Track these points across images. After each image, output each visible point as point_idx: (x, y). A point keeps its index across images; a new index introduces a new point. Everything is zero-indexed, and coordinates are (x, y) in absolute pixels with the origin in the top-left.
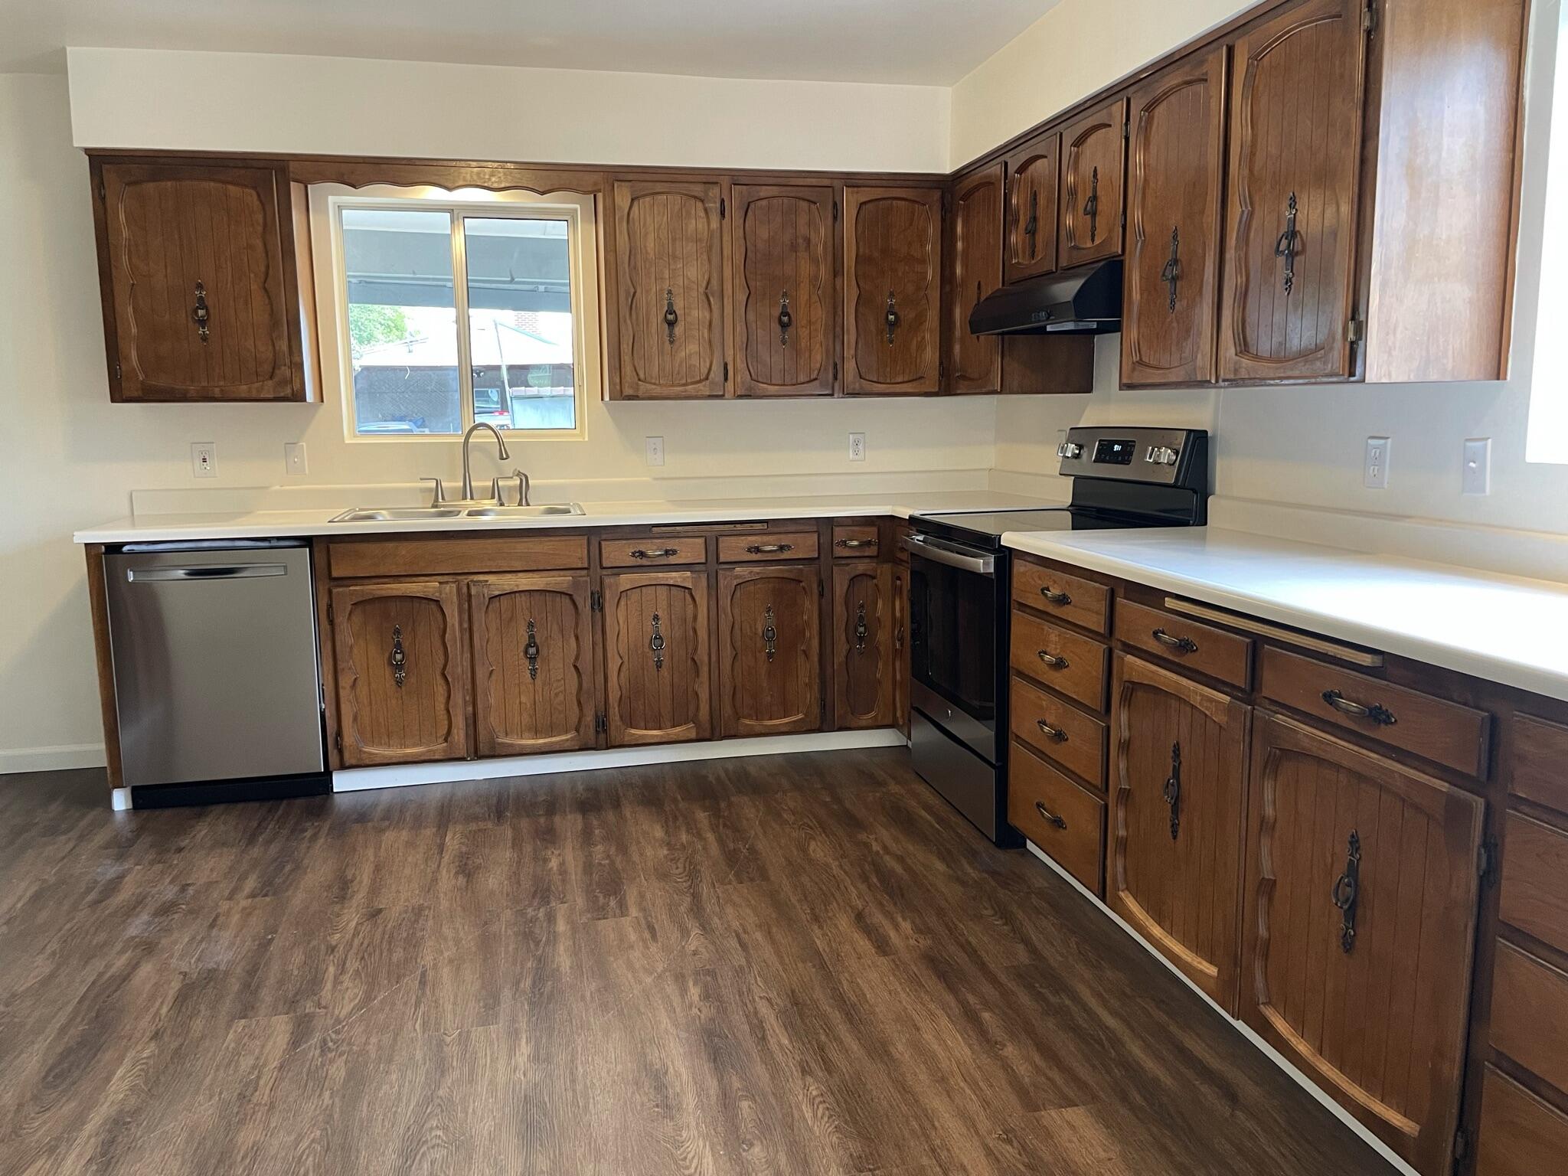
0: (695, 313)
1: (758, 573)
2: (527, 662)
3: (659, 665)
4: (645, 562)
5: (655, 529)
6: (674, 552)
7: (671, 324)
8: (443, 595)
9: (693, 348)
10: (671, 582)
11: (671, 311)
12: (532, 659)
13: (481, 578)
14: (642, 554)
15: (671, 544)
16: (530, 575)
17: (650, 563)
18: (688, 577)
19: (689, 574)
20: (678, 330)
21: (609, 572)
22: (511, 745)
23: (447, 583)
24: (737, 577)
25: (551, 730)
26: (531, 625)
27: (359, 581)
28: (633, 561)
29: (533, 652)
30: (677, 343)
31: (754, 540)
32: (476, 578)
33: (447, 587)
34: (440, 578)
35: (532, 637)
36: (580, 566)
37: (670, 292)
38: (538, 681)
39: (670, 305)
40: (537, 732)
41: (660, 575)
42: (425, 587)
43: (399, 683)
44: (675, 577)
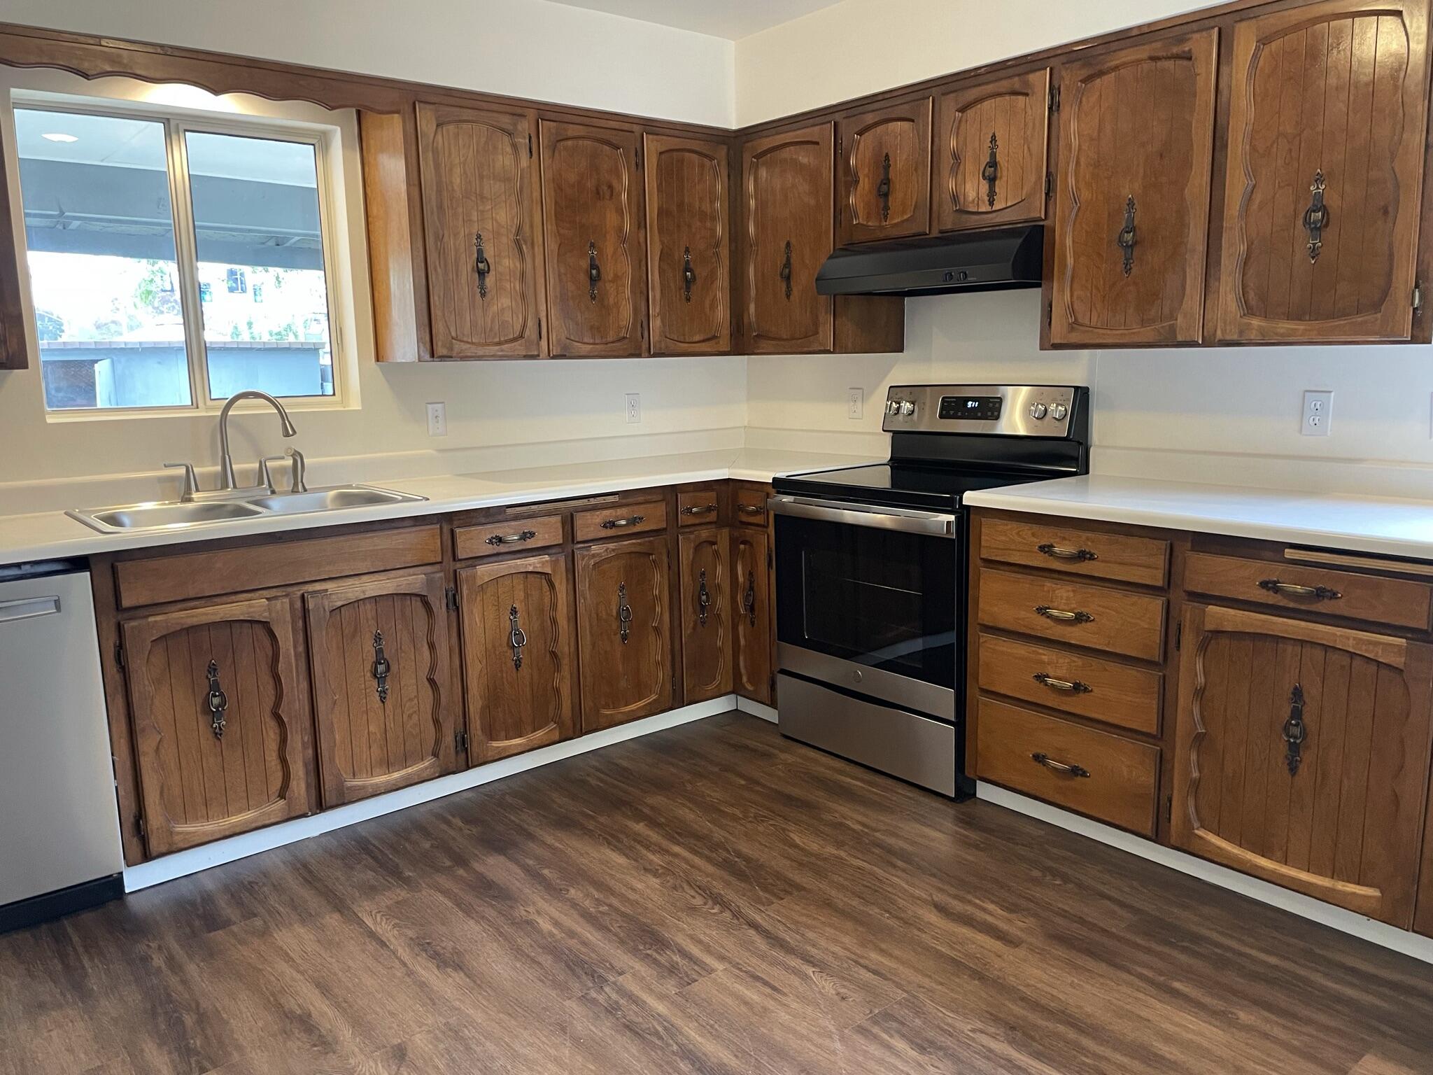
0: (506, 262)
1: (613, 550)
2: (375, 683)
3: (518, 665)
4: (502, 548)
5: (509, 510)
6: (532, 535)
7: (482, 274)
8: (274, 615)
9: (505, 302)
10: (531, 569)
11: (481, 259)
12: (380, 678)
13: (318, 587)
14: (500, 540)
15: (528, 525)
16: (377, 576)
17: (507, 550)
18: (547, 561)
19: (547, 558)
20: (490, 280)
21: (463, 564)
22: (364, 787)
23: (276, 598)
24: (594, 556)
25: (405, 761)
26: (378, 638)
27: (158, 610)
28: (490, 549)
29: (382, 670)
30: (489, 296)
31: (607, 514)
32: (310, 588)
33: (278, 604)
34: (265, 593)
35: (379, 652)
36: (433, 560)
37: (479, 237)
38: (389, 702)
39: (480, 252)
40: (388, 765)
41: (518, 562)
42: (250, 606)
43: (217, 735)
44: (534, 563)
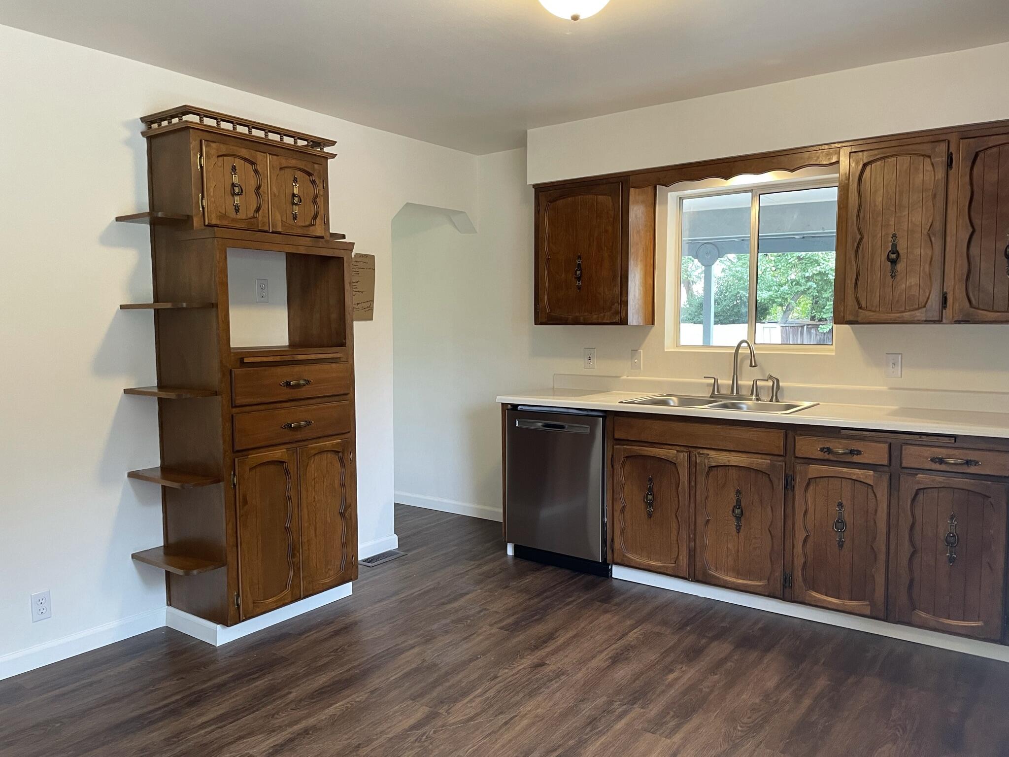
0: (917, 251)
1: (940, 482)
2: (734, 519)
3: (841, 545)
4: (832, 458)
5: (843, 431)
6: (859, 453)
7: (894, 262)
8: (679, 460)
9: (913, 280)
10: (854, 478)
11: (895, 250)
12: (738, 518)
13: (706, 451)
14: (829, 451)
15: (856, 445)
16: (740, 454)
17: (835, 459)
18: (870, 475)
19: (871, 472)
20: (900, 267)
21: (801, 461)
22: (718, 578)
23: (682, 452)
24: (918, 482)
25: (748, 575)
26: (738, 492)
27: (629, 443)
28: (820, 455)
29: (739, 513)
30: (898, 278)
31: (940, 452)
32: (702, 451)
33: (682, 455)
34: (678, 448)
35: (739, 501)
36: (777, 452)
37: (894, 236)
38: (742, 534)
39: (894, 246)
40: (739, 574)
41: (845, 470)
42: (668, 453)
43: (650, 515)
44: (858, 474)
